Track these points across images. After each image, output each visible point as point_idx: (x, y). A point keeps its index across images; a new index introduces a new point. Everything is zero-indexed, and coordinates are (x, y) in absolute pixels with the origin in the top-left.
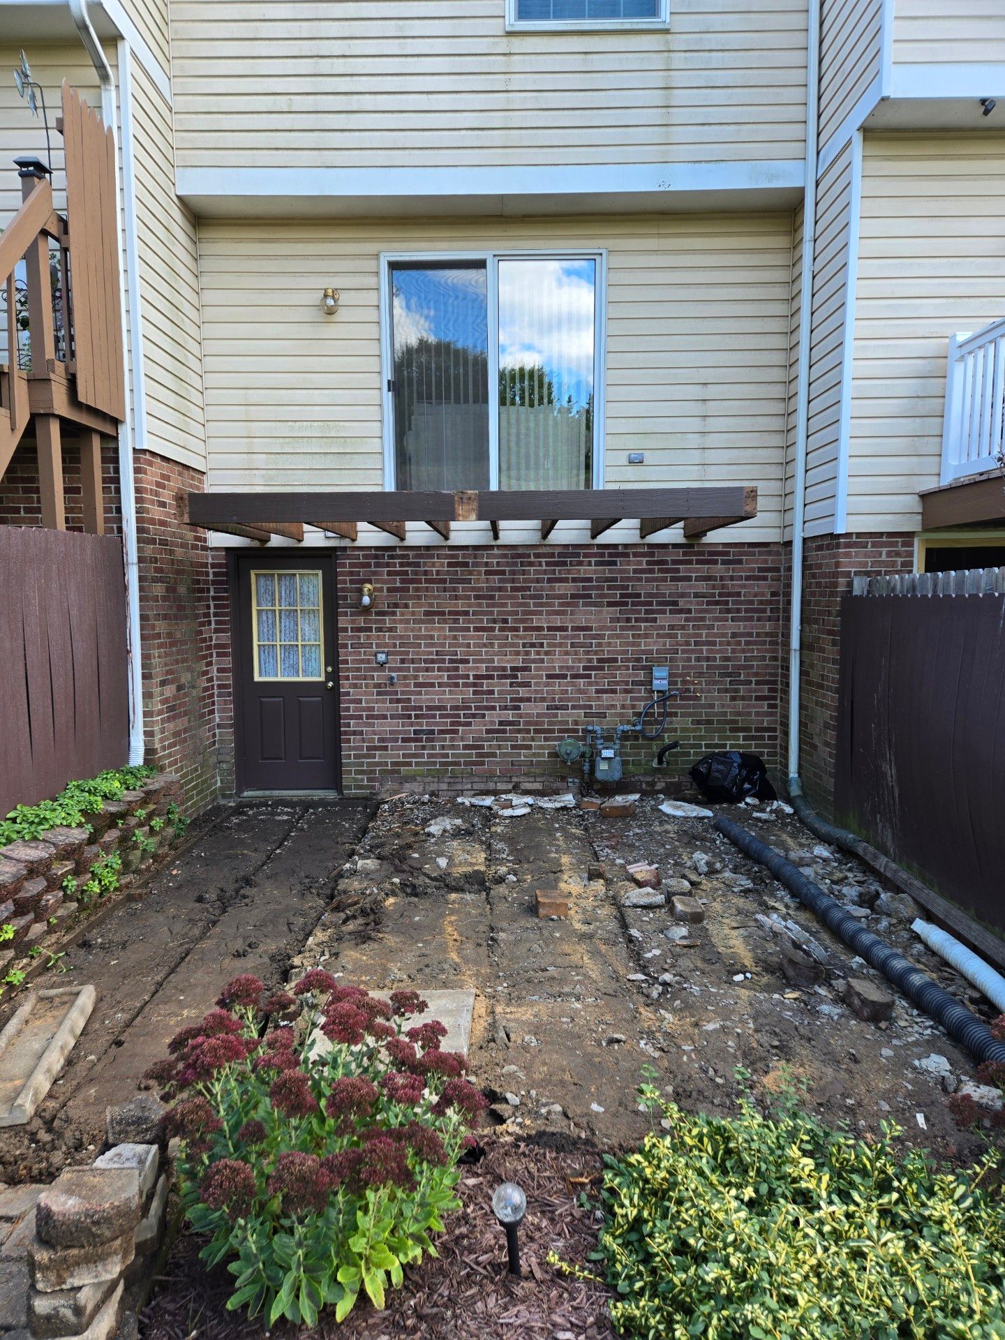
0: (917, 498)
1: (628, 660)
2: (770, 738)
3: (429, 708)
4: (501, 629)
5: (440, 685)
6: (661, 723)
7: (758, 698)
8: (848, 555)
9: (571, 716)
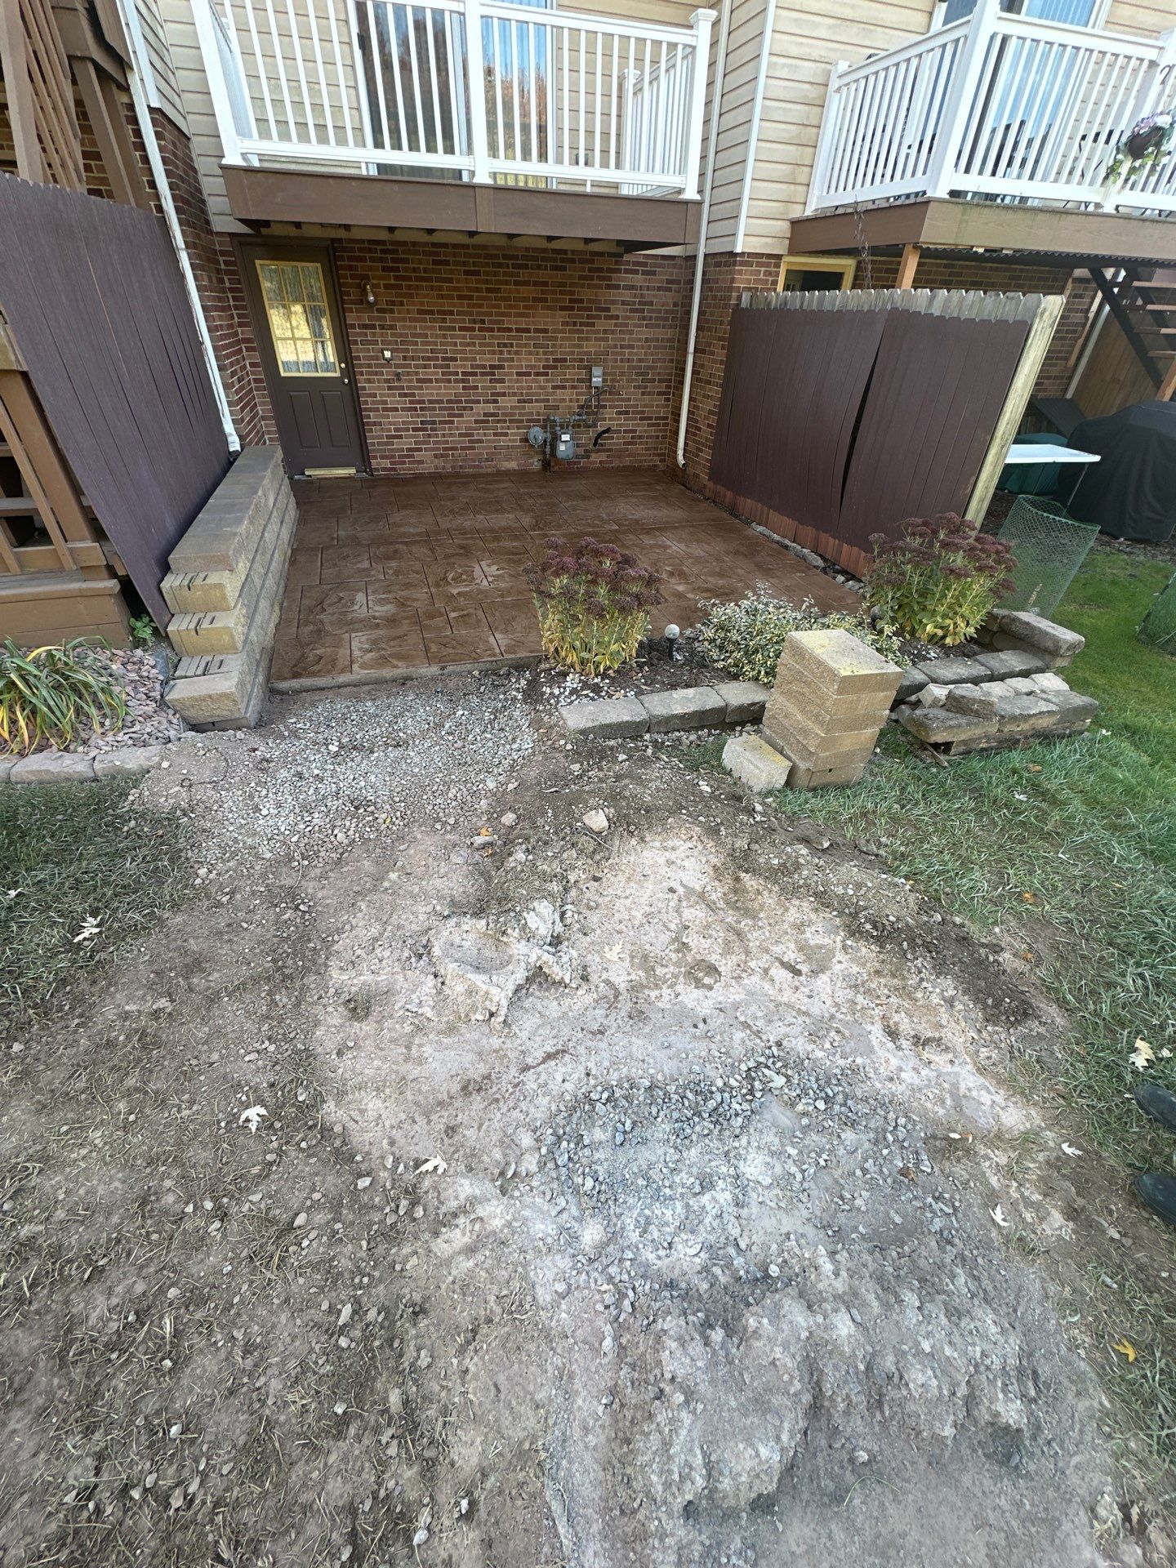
0: (788, 223)
1: (574, 360)
2: (664, 425)
3: (430, 402)
4: (481, 329)
5: (437, 381)
6: (597, 413)
7: (659, 394)
8: (740, 272)
9: (536, 408)
